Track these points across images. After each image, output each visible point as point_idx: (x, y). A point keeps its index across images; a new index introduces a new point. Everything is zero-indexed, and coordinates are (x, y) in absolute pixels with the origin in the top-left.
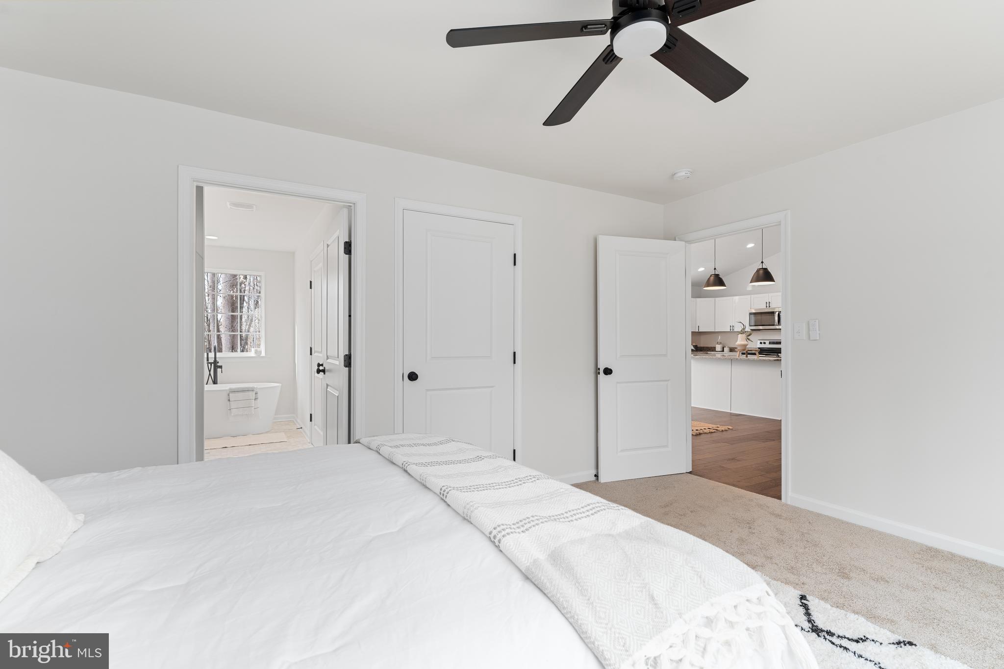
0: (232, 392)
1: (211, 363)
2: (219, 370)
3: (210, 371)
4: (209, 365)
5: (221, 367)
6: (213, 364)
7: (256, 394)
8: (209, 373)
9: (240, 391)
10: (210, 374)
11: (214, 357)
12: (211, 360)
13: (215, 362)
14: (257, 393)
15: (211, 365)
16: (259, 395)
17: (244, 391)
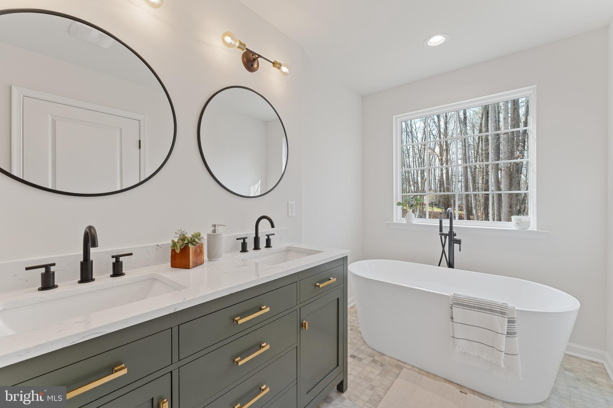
0: (457, 304)
1: (445, 235)
2: (456, 246)
3: (443, 246)
4: (443, 237)
5: (459, 242)
6: (448, 237)
7: (511, 321)
8: (442, 249)
9: (474, 307)
10: (444, 252)
11: (449, 225)
12: (446, 231)
13: (451, 234)
14: (513, 322)
15: (445, 238)
16: (518, 327)
17: (481, 309)
